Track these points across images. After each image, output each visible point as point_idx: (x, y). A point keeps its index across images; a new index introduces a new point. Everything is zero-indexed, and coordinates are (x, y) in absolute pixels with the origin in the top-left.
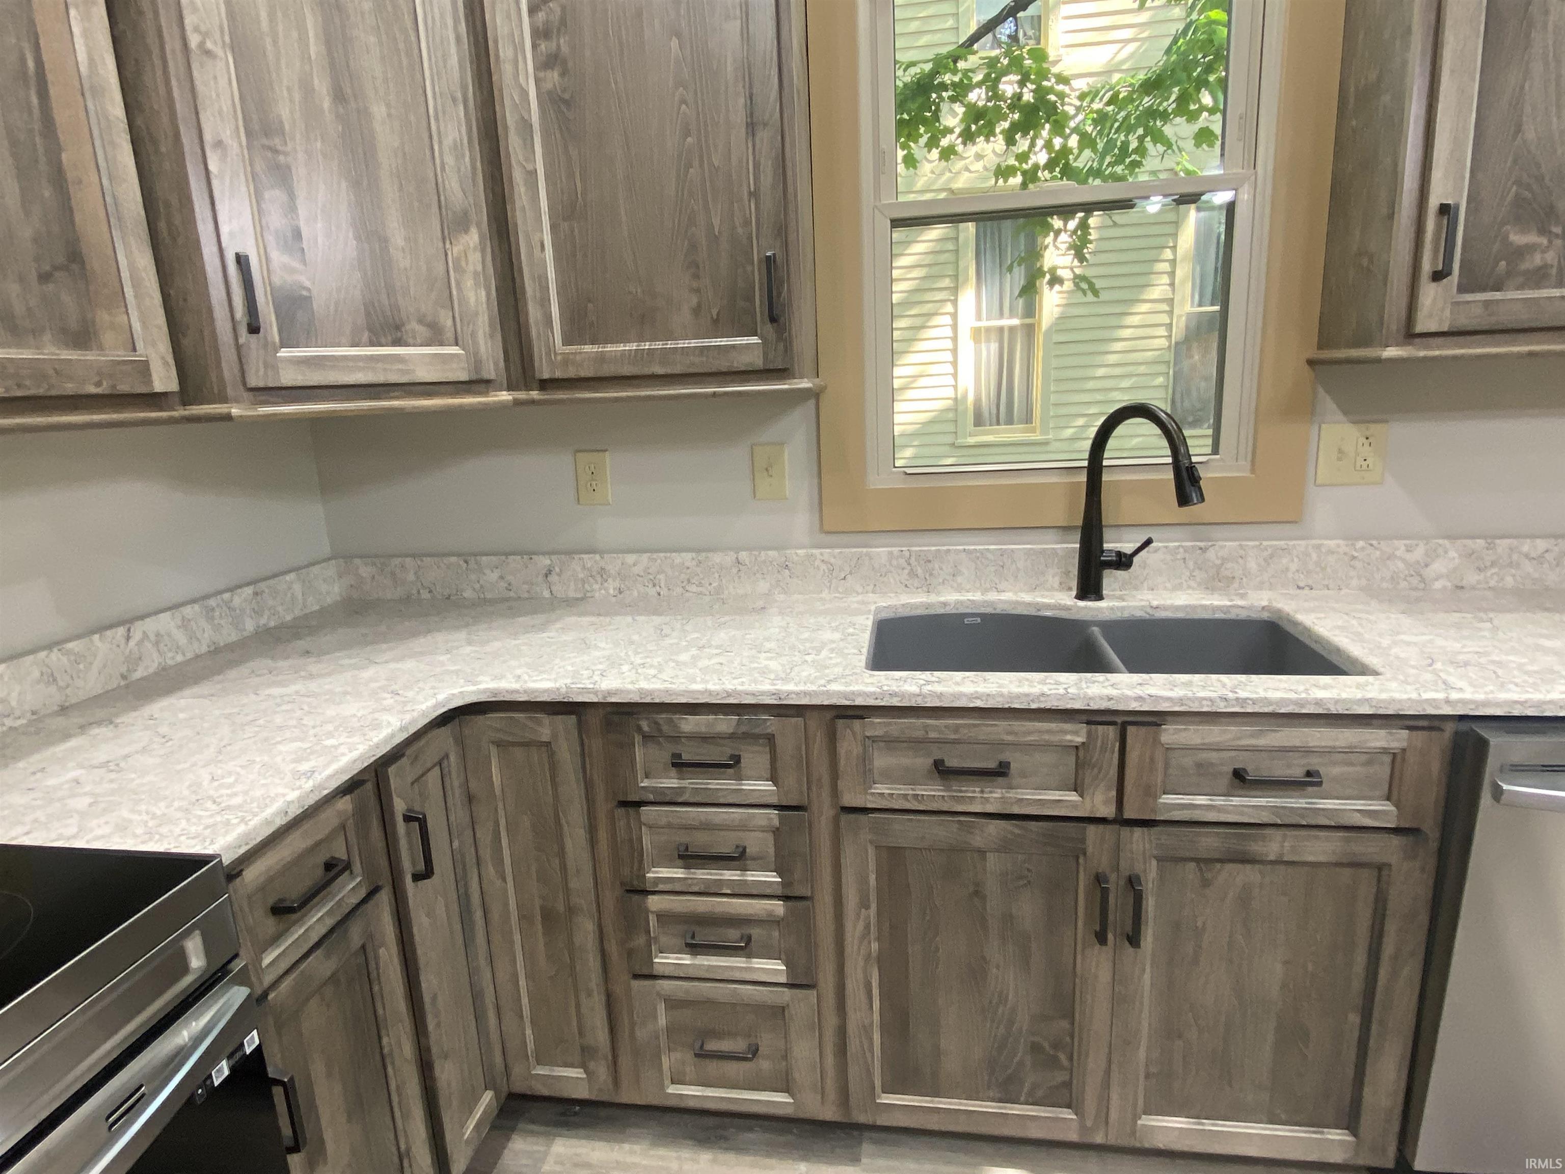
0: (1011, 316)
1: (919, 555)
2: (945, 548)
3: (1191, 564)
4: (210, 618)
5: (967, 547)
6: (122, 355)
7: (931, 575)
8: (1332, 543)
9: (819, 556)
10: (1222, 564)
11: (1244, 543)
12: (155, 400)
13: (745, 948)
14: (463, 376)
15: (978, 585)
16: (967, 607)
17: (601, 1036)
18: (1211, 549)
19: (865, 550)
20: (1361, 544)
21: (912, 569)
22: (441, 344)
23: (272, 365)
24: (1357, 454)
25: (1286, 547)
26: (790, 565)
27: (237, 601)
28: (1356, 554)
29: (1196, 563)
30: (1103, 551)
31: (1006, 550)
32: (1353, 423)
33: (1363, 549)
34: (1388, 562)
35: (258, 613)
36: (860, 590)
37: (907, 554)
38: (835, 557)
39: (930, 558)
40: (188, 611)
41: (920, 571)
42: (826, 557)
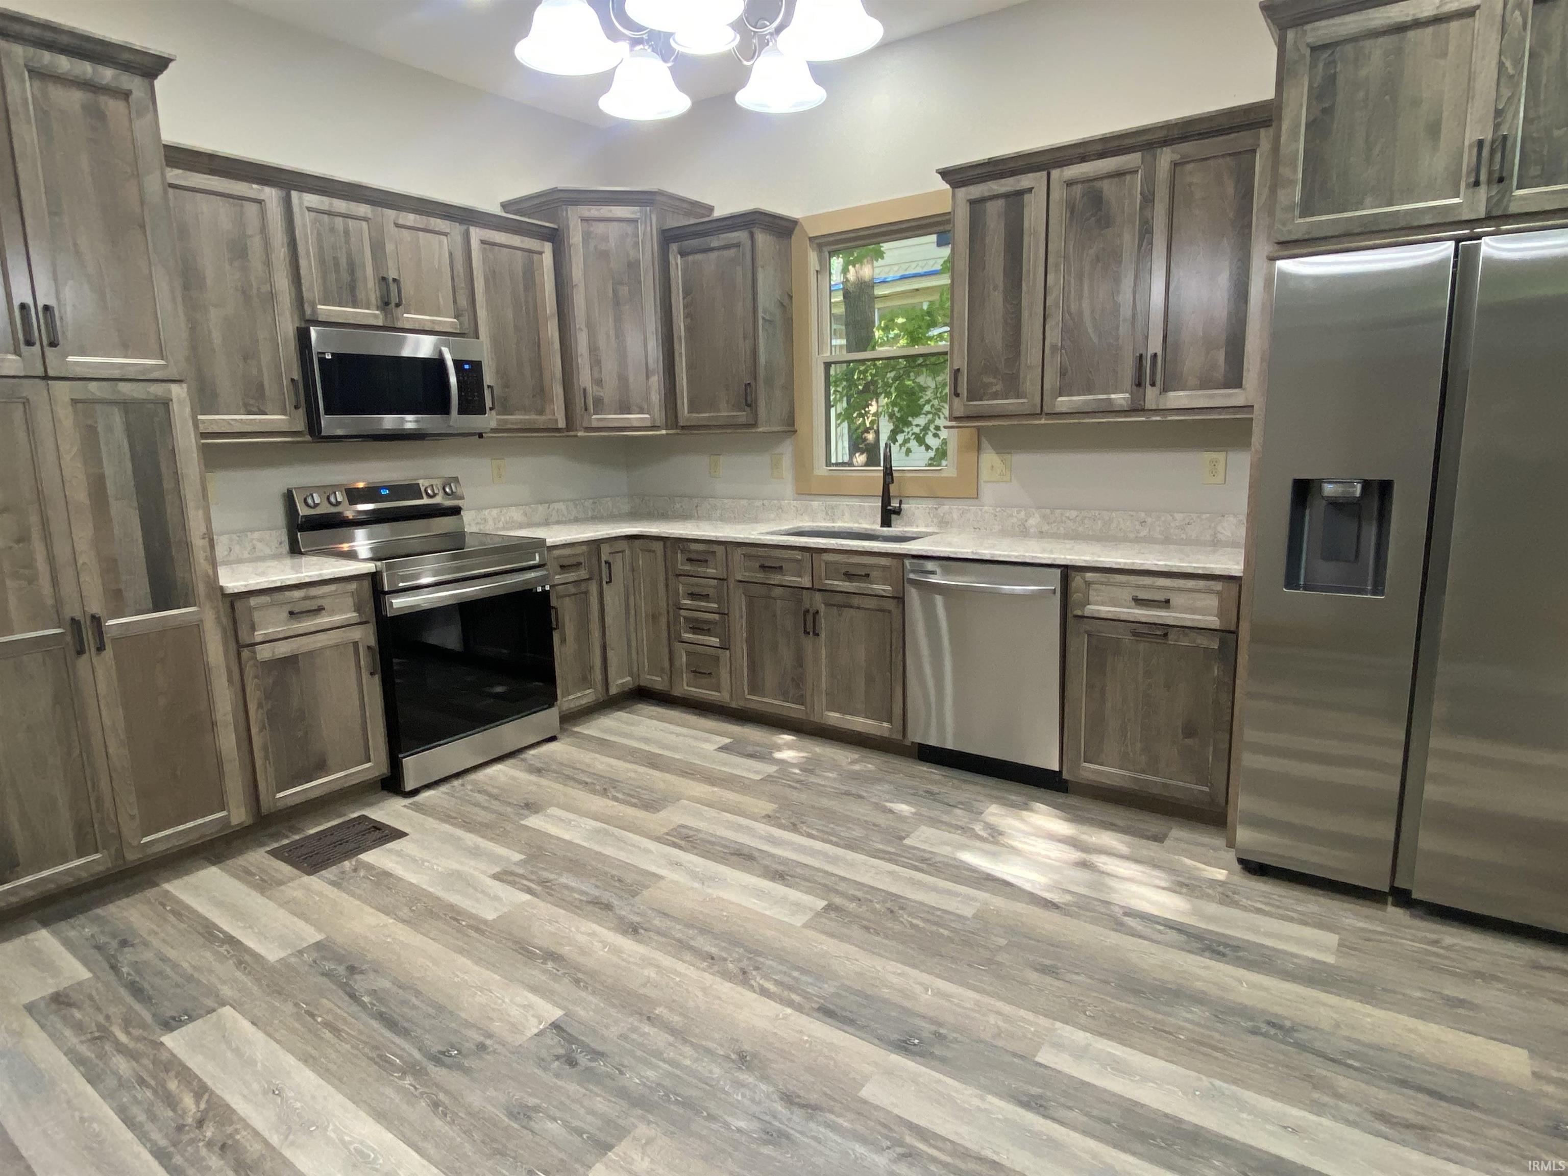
4: (576, 507)
5: (847, 503)
6: (550, 417)
7: (834, 514)
9: (792, 504)
10: (944, 516)
12: (558, 430)
13: (708, 632)
14: (649, 424)
17: (666, 664)
20: (999, 509)
22: (643, 413)
23: (590, 420)
24: (999, 468)
27: (586, 504)
28: (997, 514)
29: (934, 515)
31: (861, 505)
32: (998, 453)
33: (1000, 511)
34: (1010, 518)
35: (593, 510)
36: (807, 520)
37: (825, 505)
38: (798, 505)
39: (834, 507)
40: (569, 503)
41: (830, 513)
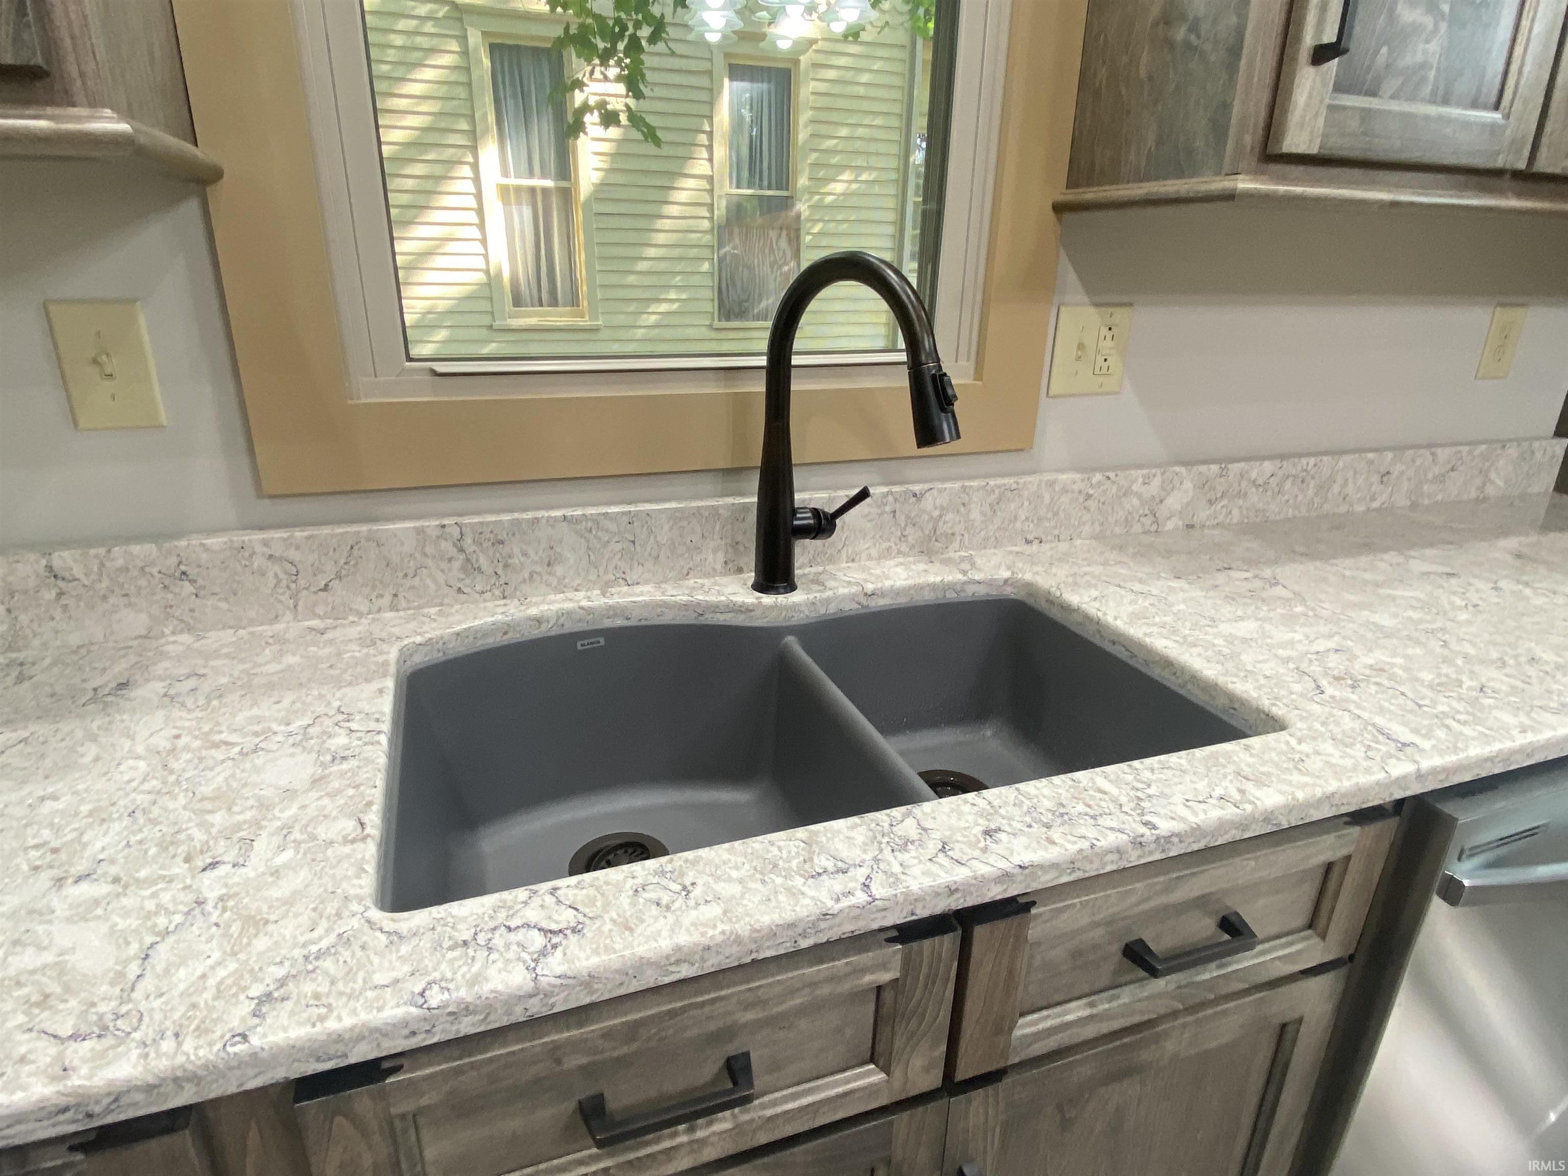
0: (544, 176)
1: (479, 532)
2: (529, 515)
3: (902, 519)
5: (569, 512)
7: (506, 566)
8: (1063, 477)
9: (258, 548)
10: (940, 516)
11: (967, 483)
15: (593, 577)
16: (580, 621)
18: (927, 495)
19: (364, 528)
20: (1098, 477)
21: (468, 560)
24: (1098, 351)
25: (1014, 486)
26: (192, 571)
28: (1091, 492)
29: (908, 517)
30: (794, 511)
31: (637, 513)
32: (1097, 305)
33: (1099, 483)
34: (1123, 499)
36: (364, 608)
37: (456, 532)
38: (297, 548)
39: (503, 536)
41: (483, 562)
42: (277, 550)
